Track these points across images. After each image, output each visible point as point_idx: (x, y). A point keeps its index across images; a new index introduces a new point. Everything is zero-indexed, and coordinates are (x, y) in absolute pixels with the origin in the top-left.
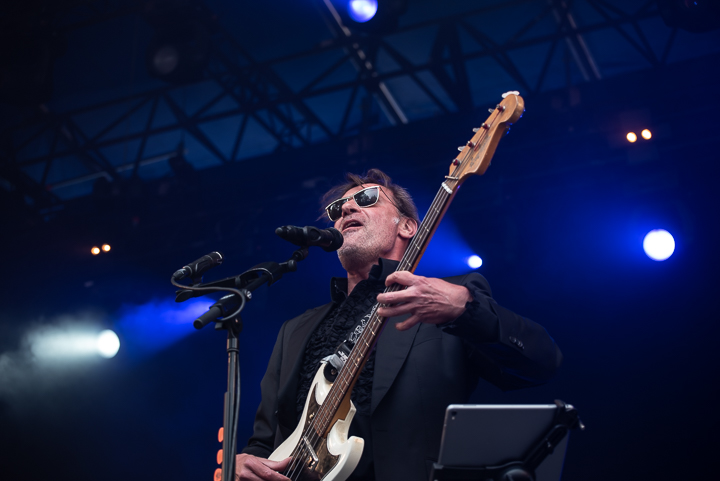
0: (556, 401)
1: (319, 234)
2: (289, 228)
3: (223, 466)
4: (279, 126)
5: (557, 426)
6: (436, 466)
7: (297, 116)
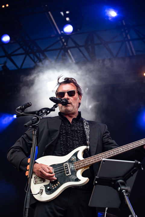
0: (135, 160)
3: (29, 170)
5: (135, 168)
6: (97, 177)
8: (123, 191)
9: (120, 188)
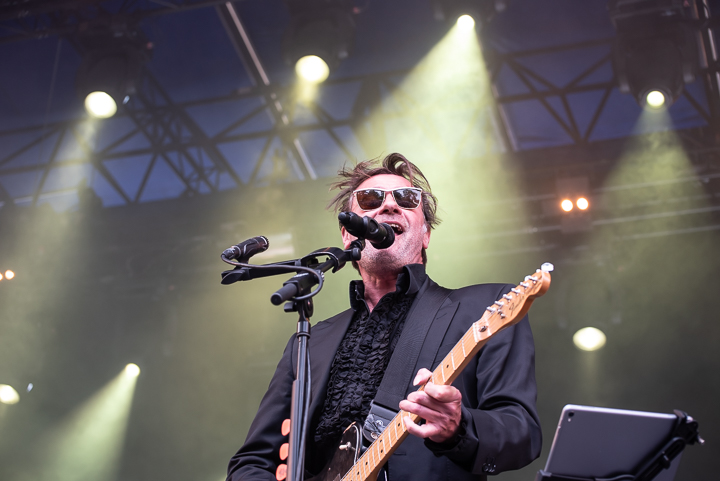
0: (675, 411)
1: (376, 226)
3: (290, 462)
4: (188, 170)
5: (675, 439)
6: (543, 473)
7: (207, 162)
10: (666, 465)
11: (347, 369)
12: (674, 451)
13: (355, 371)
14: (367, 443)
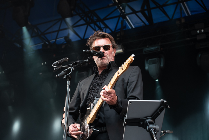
0: (161, 99)
1: (96, 52)
2: (87, 50)
5: (161, 107)
7: (102, 26)
8: (152, 129)
9: (148, 127)
10: (159, 114)
11: (94, 89)
12: (161, 111)
13: (97, 90)
14: (93, 107)
